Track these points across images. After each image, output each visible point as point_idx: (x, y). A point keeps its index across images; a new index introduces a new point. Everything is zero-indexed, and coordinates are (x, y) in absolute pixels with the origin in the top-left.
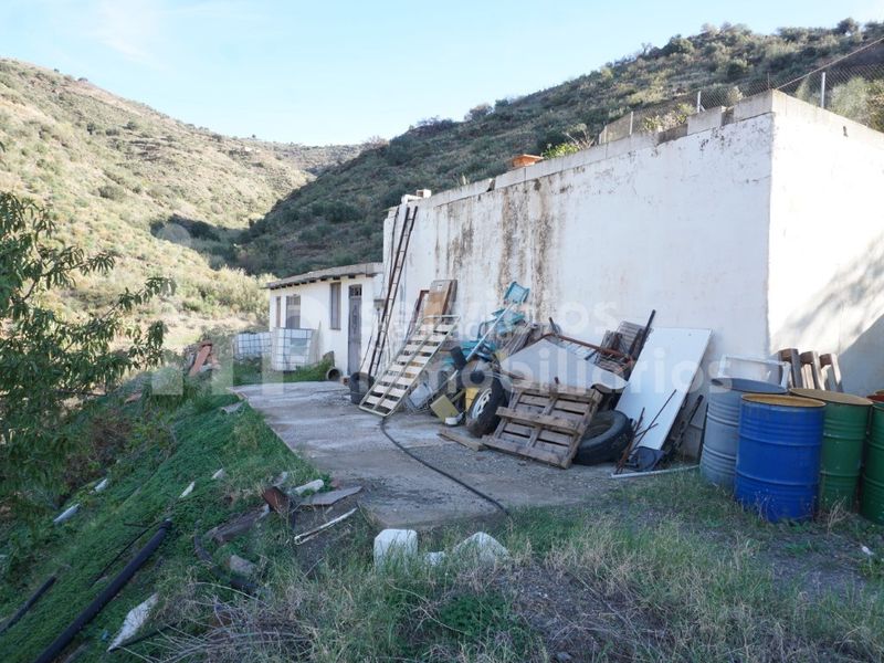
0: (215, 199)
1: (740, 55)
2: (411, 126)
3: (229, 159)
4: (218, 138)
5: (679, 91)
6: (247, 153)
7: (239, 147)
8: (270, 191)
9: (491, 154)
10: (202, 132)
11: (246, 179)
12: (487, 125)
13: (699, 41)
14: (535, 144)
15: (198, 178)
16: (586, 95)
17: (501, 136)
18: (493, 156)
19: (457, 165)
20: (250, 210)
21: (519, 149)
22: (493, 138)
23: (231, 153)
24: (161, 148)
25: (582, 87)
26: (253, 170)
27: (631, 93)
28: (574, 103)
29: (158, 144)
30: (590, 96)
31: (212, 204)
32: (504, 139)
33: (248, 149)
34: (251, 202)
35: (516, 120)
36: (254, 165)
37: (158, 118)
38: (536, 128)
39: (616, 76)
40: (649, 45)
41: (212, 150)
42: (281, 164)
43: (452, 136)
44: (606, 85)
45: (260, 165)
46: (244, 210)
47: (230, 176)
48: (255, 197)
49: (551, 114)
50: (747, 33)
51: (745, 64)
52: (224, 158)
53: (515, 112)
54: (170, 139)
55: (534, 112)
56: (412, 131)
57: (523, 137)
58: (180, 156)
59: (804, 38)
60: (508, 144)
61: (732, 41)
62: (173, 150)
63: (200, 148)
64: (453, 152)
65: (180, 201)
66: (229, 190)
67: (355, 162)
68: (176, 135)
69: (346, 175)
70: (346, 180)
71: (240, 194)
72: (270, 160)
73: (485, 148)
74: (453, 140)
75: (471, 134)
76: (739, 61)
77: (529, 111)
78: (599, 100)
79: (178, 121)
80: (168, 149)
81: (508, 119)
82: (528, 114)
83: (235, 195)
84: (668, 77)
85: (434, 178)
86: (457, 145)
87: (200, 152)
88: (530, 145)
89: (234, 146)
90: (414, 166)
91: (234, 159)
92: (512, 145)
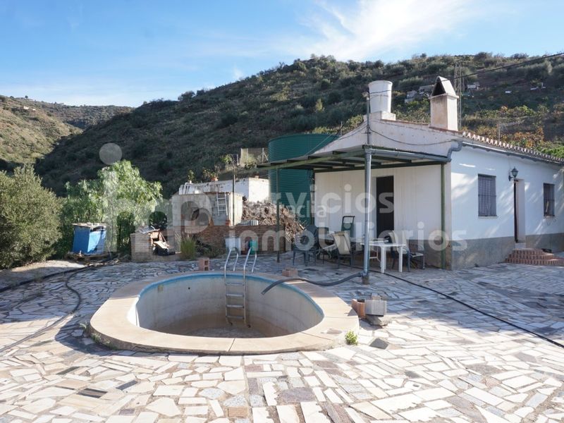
1: (328, 76)
2: (145, 102)
3: (12, 115)
4: (2, 99)
5: (296, 95)
6: (26, 111)
7: (19, 106)
8: (44, 138)
9: (195, 124)
11: (27, 129)
12: (192, 106)
13: (309, 63)
14: (220, 120)
16: (249, 92)
17: (200, 113)
18: (197, 126)
19: (176, 130)
20: (32, 151)
21: (211, 122)
22: (196, 114)
23: (13, 110)
25: (246, 87)
26: (30, 123)
27: (272, 93)
28: (242, 96)
30: (251, 92)
31: (5, 146)
32: (203, 115)
33: (26, 108)
34: (32, 145)
35: (209, 104)
36: (31, 119)
38: (221, 110)
39: (265, 81)
40: (283, 63)
42: (51, 119)
43: (172, 111)
44: (259, 86)
45: (36, 119)
46: (28, 151)
47: (15, 127)
48: (35, 142)
49: (231, 102)
50: (333, 61)
51: (329, 81)
52: (8, 113)
53: (208, 99)
55: (220, 99)
56: (145, 105)
57: (214, 115)
59: (359, 68)
60: (205, 119)
61: (325, 67)
64: (173, 121)
66: (15, 136)
67: (109, 123)
69: (104, 132)
70: (105, 135)
71: (24, 139)
72: (43, 116)
73: (192, 120)
74: (172, 113)
75: (183, 111)
76: (326, 80)
77: (217, 99)
78: (256, 95)
81: (205, 102)
82: (216, 101)
83: (20, 140)
84: (292, 84)
85: (162, 137)
86: (175, 117)
88: (218, 120)
89: (15, 105)
90: (149, 129)
91: (17, 115)
92: (207, 119)
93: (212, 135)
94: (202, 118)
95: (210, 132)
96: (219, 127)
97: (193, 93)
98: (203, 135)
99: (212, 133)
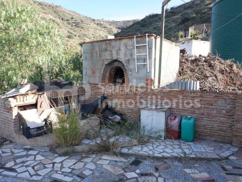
0: (94, 37)
2: (146, 16)
3: (97, 26)
4: (94, 20)
6: (101, 24)
7: (100, 22)
8: (108, 34)
10: (90, 18)
11: (102, 31)
12: (167, 15)
14: (181, 20)
15: (89, 32)
16: (197, 5)
17: (171, 18)
18: (169, 24)
19: (159, 27)
21: (176, 22)
22: (169, 19)
23: (97, 24)
24: (80, 24)
25: (196, 2)
26: (103, 29)
28: (193, 7)
29: (79, 23)
30: (198, 5)
31: (94, 38)
32: (172, 19)
33: (102, 23)
35: (176, 13)
36: (103, 27)
37: (78, 15)
38: (182, 16)
41: (93, 24)
42: (110, 27)
43: (158, 18)
45: (105, 27)
47: (97, 31)
48: (104, 36)
49: (186, 11)
52: (96, 25)
53: (176, 11)
54: (82, 21)
55: (181, 10)
56: (147, 17)
57: (178, 18)
58: (85, 26)
60: (173, 21)
62: (83, 24)
63: (89, 23)
64: (158, 23)
65: (86, 38)
66: (97, 35)
67: (131, 26)
68: (83, 20)
69: (128, 30)
70: (129, 32)
71: (100, 35)
72: (108, 26)
73: (167, 22)
74: (158, 19)
77: (180, 10)
78: (200, 6)
79: (83, 16)
80: (82, 24)
81: (174, 13)
82: (179, 11)
83: (99, 36)
85: (152, 31)
86: (159, 21)
87: (89, 24)
88: (180, 21)
89: (98, 22)
90: (147, 27)
91: (98, 26)
92: (174, 21)
93: (176, 28)
94: (172, 20)
95: (175, 27)
96: (180, 24)
97: (169, 9)
98: (172, 29)
99: (176, 27)
